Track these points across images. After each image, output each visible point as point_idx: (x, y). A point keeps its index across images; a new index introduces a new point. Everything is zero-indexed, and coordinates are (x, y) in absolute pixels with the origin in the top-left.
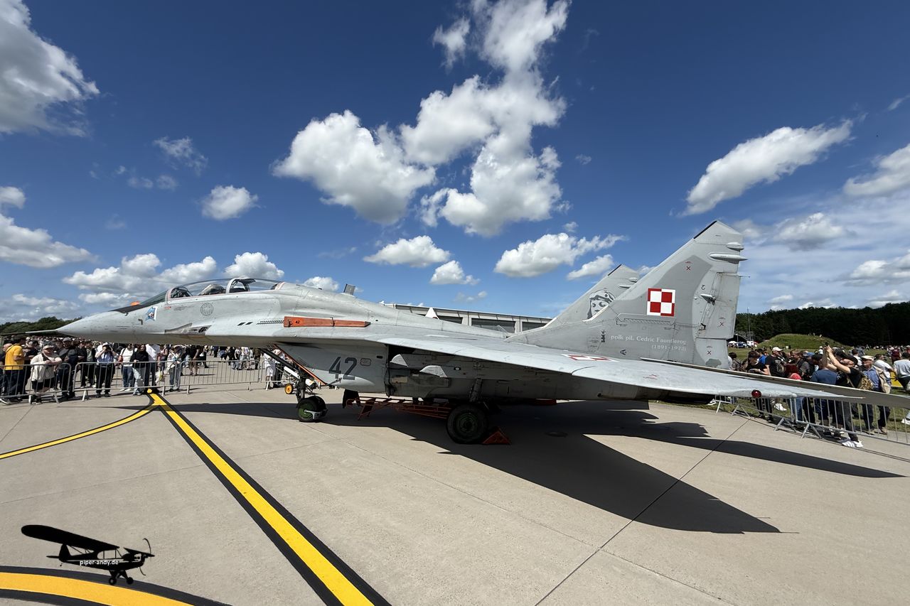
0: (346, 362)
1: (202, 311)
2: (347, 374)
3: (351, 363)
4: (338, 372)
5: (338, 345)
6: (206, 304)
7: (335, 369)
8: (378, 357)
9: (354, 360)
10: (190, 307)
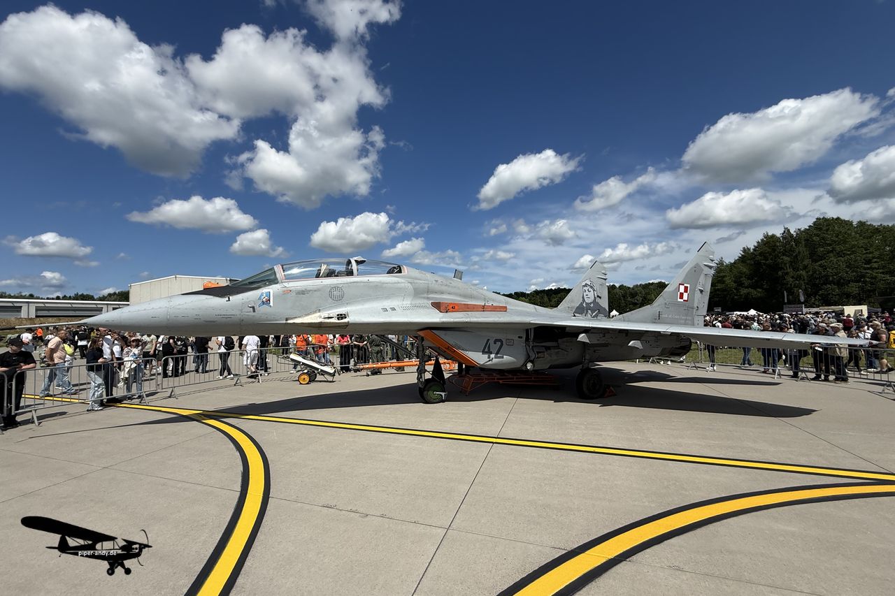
0: (495, 343)
1: (331, 295)
2: (497, 353)
3: (498, 344)
4: (490, 353)
5: (487, 328)
6: (336, 287)
7: (486, 350)
8: (519, 337)
9: (500, 340)
10: (315, 291)
